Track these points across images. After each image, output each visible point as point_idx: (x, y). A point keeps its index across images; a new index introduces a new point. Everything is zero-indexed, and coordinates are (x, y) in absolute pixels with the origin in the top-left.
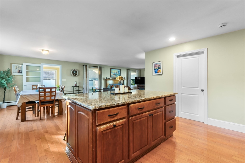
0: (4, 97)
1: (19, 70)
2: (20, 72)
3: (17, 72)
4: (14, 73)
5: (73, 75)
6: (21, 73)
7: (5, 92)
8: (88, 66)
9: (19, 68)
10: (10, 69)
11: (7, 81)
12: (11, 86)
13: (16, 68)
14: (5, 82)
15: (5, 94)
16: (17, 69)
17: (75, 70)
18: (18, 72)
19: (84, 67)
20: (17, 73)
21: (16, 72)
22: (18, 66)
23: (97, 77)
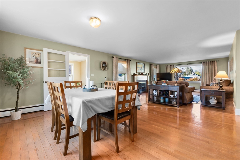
0: (17, 101)
1: (37, 59)
2: (38, 62)
3: (34, 61)
4: (29, 63)
5: (103, 68)
6: (40, 63)
7: (18, 93)
8: (117, 58)
9: (37, 56)
10: (23, 56)
11: (23, 73)
12: (28, 83)
13: (33, 55)
14: (20, 77)
15: (18, 96)
16: (34, 58)
17: (105, 62)
18: (36, 61)
19: (114, 59)
20: (34, 63)
21: (32, 62)
22: (35, 52)
23: (125, 71)
